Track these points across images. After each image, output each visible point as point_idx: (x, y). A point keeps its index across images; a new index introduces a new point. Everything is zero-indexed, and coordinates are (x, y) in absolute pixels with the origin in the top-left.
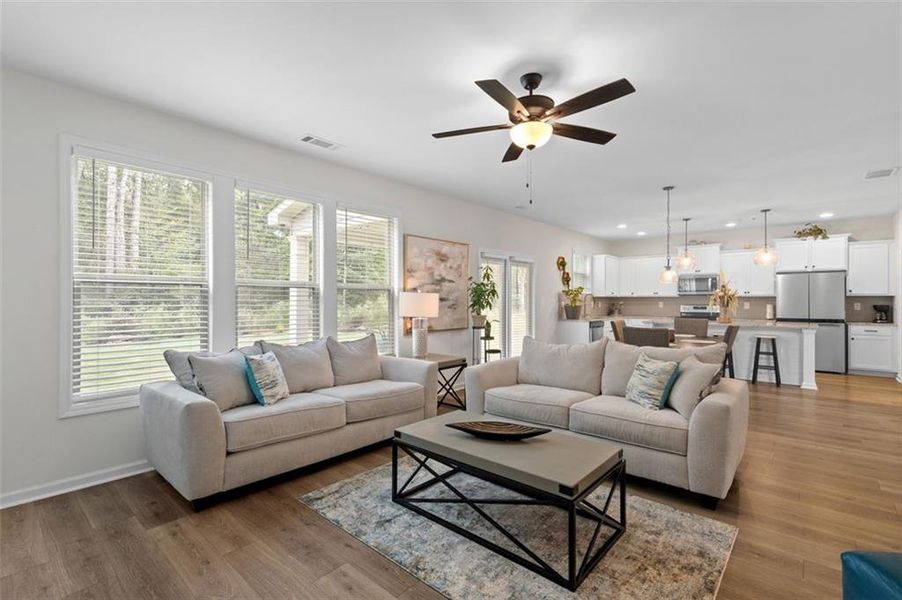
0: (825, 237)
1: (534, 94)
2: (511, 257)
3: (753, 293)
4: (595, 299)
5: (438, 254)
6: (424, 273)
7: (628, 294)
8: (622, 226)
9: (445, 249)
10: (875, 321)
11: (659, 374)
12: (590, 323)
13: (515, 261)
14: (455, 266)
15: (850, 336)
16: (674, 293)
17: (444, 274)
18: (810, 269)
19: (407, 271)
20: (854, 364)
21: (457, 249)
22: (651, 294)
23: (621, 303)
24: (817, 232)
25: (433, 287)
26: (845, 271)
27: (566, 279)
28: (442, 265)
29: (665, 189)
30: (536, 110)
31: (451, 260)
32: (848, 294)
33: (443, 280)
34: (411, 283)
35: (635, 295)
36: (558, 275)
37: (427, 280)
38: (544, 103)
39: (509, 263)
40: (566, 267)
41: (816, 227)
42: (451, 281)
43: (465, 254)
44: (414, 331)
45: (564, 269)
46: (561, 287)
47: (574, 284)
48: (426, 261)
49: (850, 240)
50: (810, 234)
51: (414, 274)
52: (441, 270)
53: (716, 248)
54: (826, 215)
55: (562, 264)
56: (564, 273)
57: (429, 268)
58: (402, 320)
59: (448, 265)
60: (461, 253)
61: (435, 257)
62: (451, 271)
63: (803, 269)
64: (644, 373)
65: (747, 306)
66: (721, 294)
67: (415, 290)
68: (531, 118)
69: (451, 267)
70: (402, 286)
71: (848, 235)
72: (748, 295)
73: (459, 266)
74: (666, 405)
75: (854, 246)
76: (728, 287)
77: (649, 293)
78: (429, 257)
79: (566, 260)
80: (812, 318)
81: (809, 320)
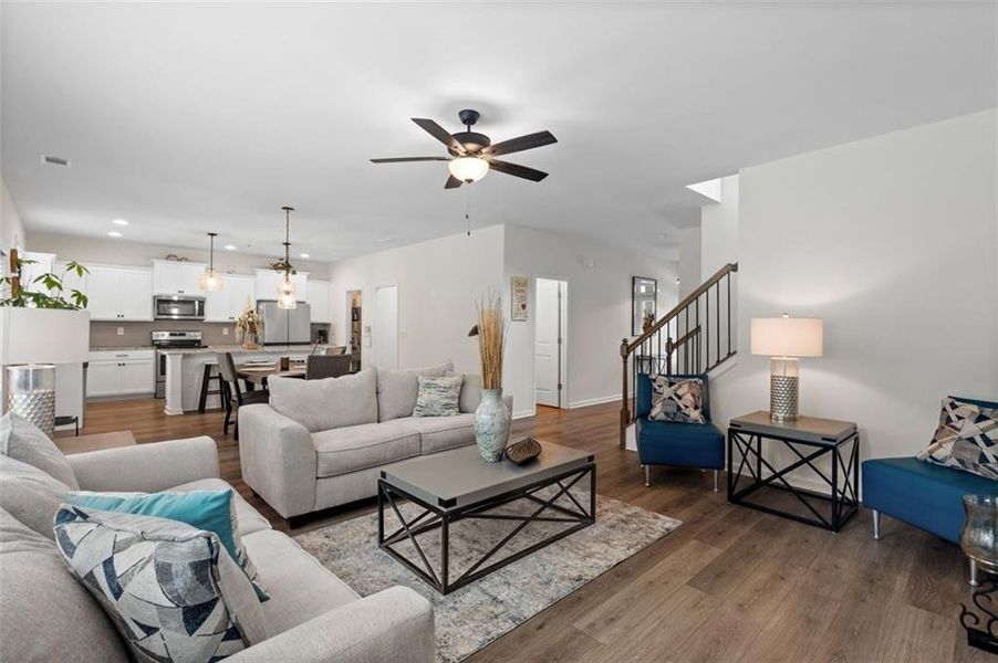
1: (472, 131)
16: (147, 316)
22: (113, 318)
26: (307, 303)
30: (472, 147)
38: (482, 141)
49: (308, 278)
50: (282, 268)
68: (469, 154)
71: (308, 273)
74: (461, 410)
77: (110, 317)
80: (290, 341)
81: (288, 344)
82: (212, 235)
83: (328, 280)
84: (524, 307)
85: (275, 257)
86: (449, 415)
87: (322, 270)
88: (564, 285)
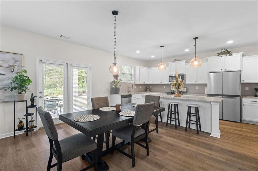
0: (231, 55)
3: (199, 82)
4: (136, 85)
10: (256, 96)
12: (121, 95)
13: (74, 66)
15: (243, 104)
16: (167, 82)
18: (224, 70)
20: (245, 118)
22: (159, 83)
24: (228, 52)
26: (240, 71)
32: (242, 82)
35: (154, 83)
39: (70, 67)
41: (226, 50)
49: (243, 55)
50: (224, 54)
53: (184, 62)
54: (230, 42)
63: (220, 70)
65: (197, 88)
66: (175, 82)
71: (242, 53)
72: (197, 83)
75: (245, 58)
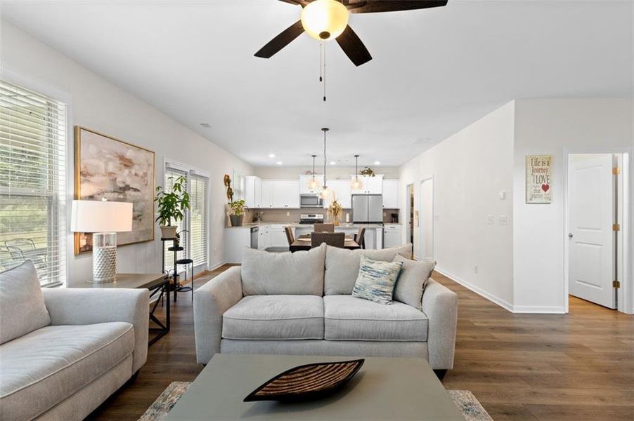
0: (373, 176)
2: (191, 171)
4: (248, 210)
5: (122, 158)
6: (104, 179)
7: (268, 207)
8: (272, 156)
9: (130, 154)
10: (392, 222)
11: (390, 273)
12: (251, 229)
13: (196, 175)
14: (141, 173)
15: (385, 230)
16: (297, 206)
17: (128, 182)
18: (367, 193)
19: (80, 174)
21: (142, 156)
23: (262, 213)
24: (370, 172)
25: (116, 195)
26: (380, 195)
27: (230, 194)
28: (127, 171)
29: (323, 129)
31: (136, 167)
32: (384, 208)
33: (127, 188)
34: (85, 189)
35: (273, 207)
36: (225, 189)
37: (109, 187)
39: (189, 176)
40: (231, 184)
41: (370, 169)
42: (136, 190)
43: (151, 161)
44: (96, 250)
45: (229, 186)
46: (226, 200)
47: (236, 198)
48: (106, 164)
49: (384, 178)
50: (367, 173)
51: (91, 179)
52: (124, 177)
53: (322, 177)
54: (377, 163)
55: (227, 181)
56: (229, 188)
57: (111, 174)
58: (72, 236)
59: (133, 171)
60: (147, 161)
61: (118, 161)
62: (137, 178)
64: (374, 274)
66: (334, 207)
67: (91, 197)
69: (136, 175)
70: (72, 193)
71: (383, 175)
73: (145, 174)
74: (395, 299)
75: (385, 182)
76: (337, 202)
77: (282, 206)
78: (110, 160)
79: (231, 178)
80: (370, 221)
81: (368, 223)
82: (314, 156)
83: (398, 179)
84: (545, 188)
85: (362, 167)
86: (378, 302)
87: (393, 172)
88: (624, 159)
